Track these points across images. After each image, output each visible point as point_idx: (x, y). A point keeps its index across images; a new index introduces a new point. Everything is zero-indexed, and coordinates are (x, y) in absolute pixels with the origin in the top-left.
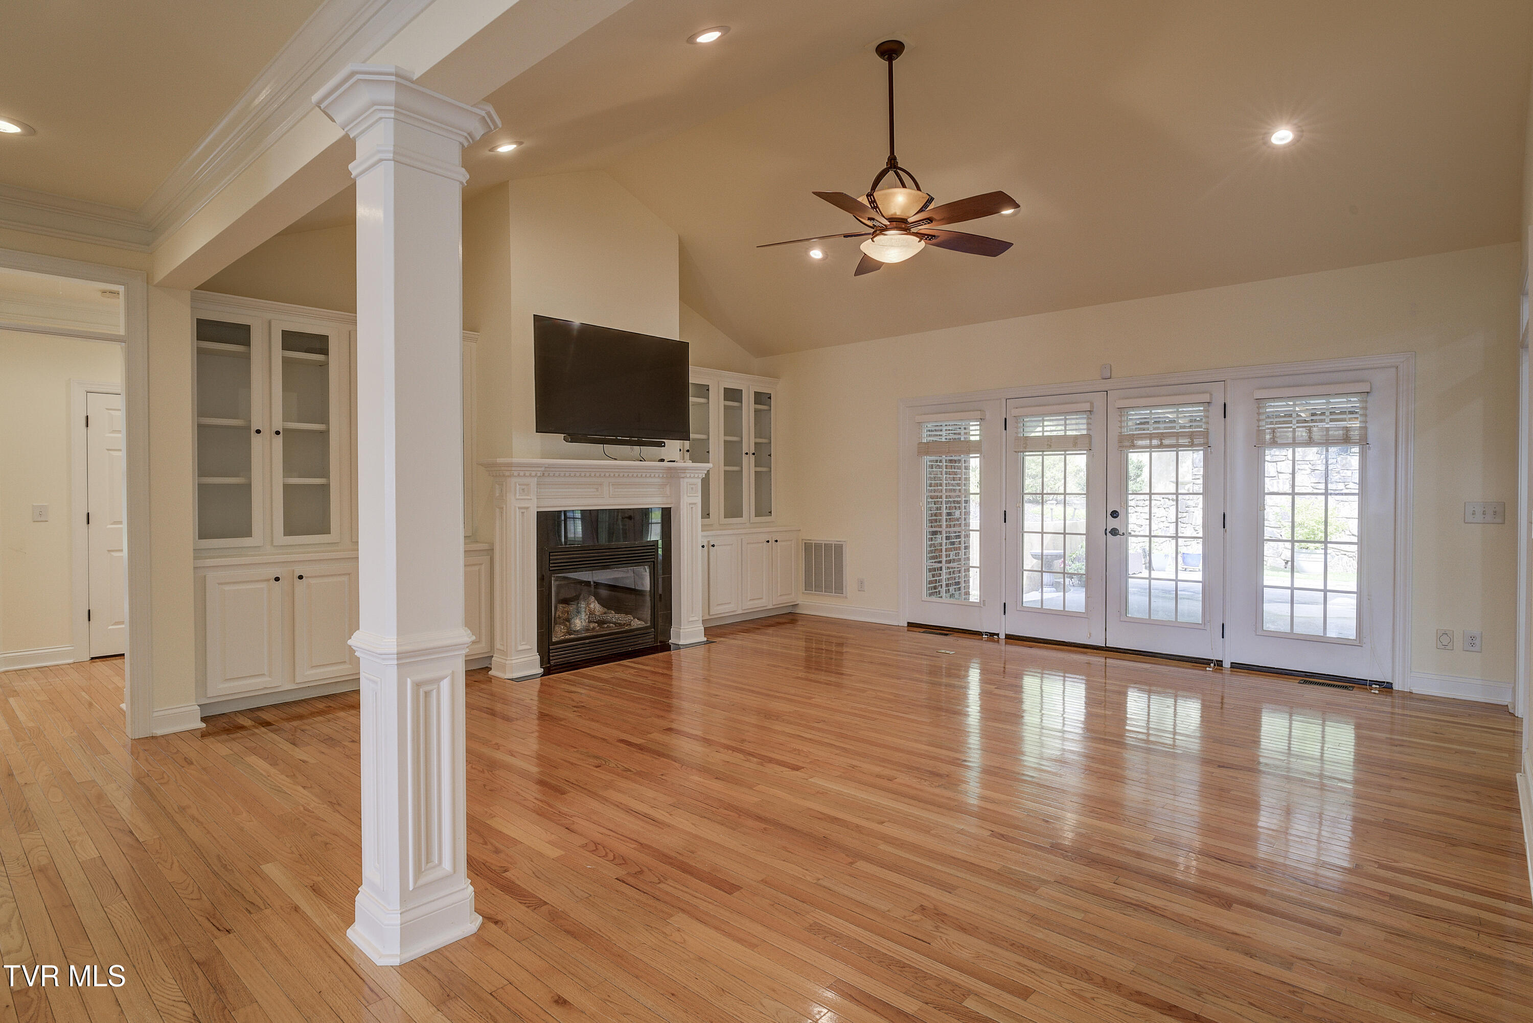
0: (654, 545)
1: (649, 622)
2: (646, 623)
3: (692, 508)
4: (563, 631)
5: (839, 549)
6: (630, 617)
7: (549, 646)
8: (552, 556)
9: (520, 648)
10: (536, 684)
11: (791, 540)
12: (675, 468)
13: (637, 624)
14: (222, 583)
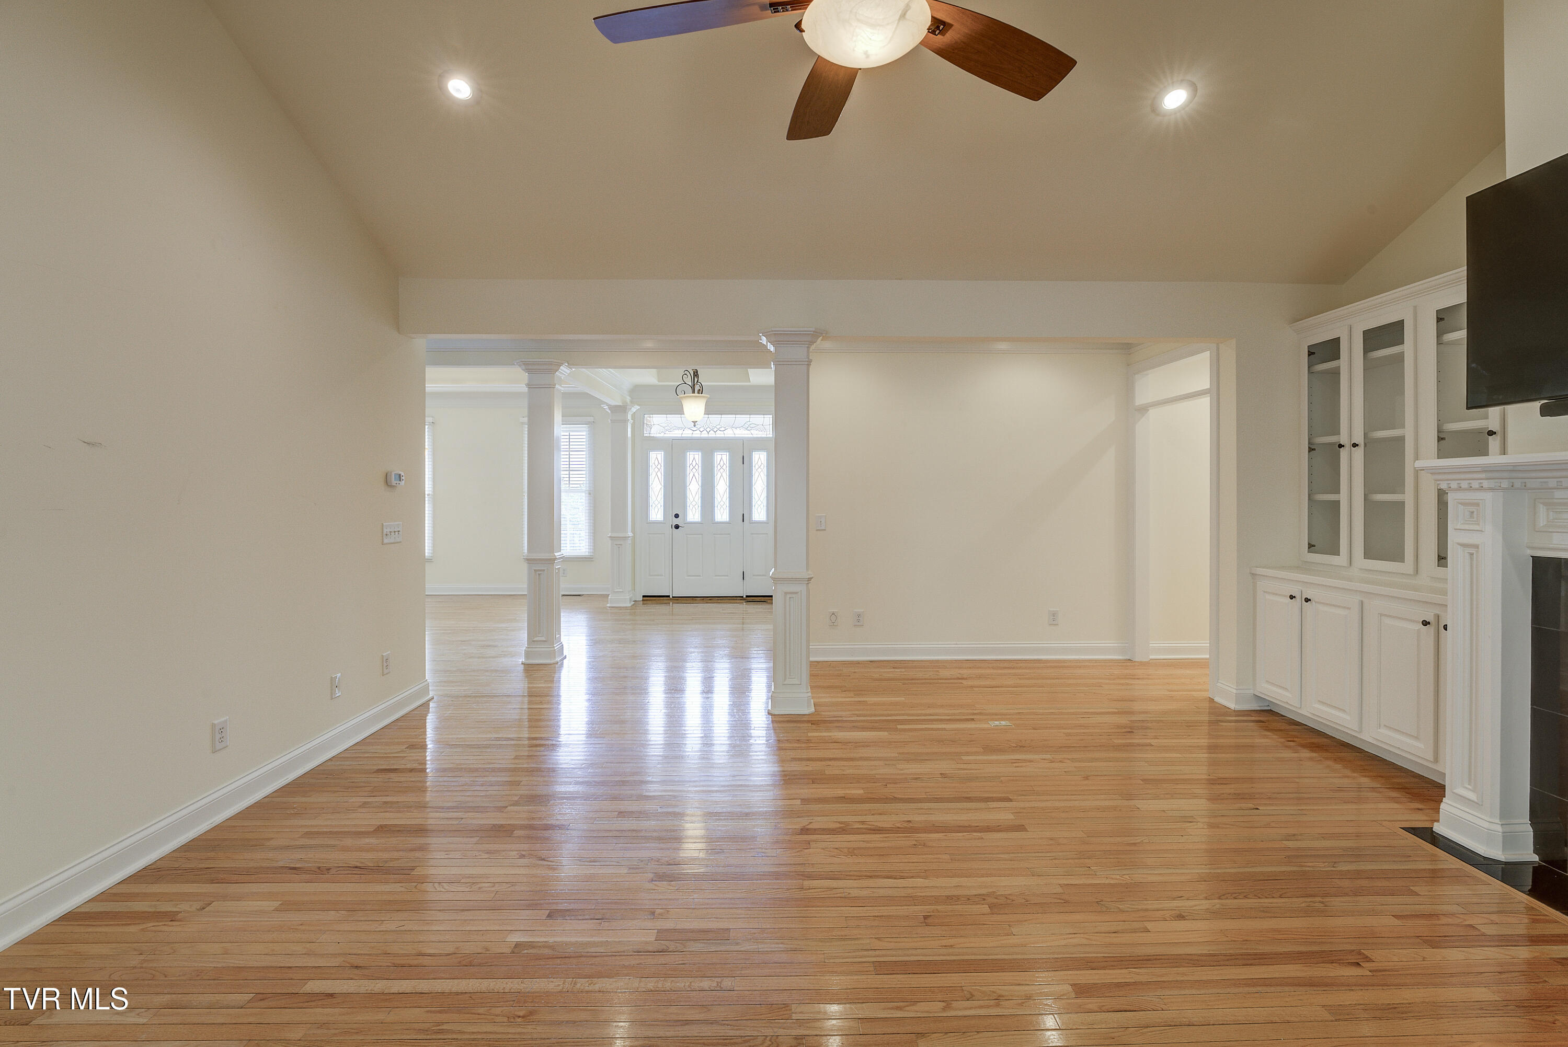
14: (1264, 592)
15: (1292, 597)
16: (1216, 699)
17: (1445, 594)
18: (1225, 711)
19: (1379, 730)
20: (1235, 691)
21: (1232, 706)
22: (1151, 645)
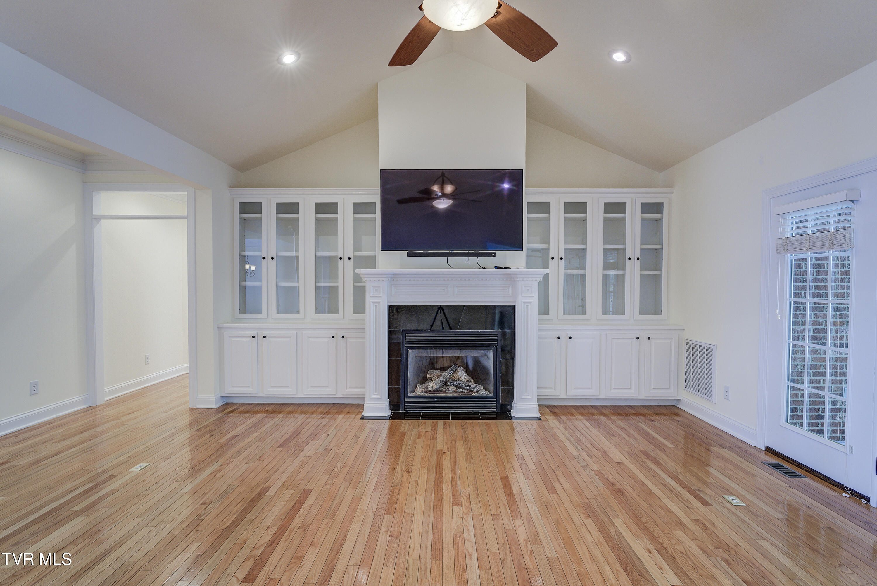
0: (497, 334)
1: (493, 393)
2: (490, 393)
3: (527, 306)
4: (421, 389)
5: (710, 351)
6: (481, 387)
7: (405, 398)
8: (407, 336)
9: (373, 396)
10: (388, 422)
11: (672, 339)
12: (509, 274)
13: (483, 392)
14: (230, 337)
15: (254, 337)
16: (198, 407)
17: (365, 324)
18: (207, 412)
19: (308, 390)
20: (214, 398)
21: (214, 407)
22: (105, 391)
